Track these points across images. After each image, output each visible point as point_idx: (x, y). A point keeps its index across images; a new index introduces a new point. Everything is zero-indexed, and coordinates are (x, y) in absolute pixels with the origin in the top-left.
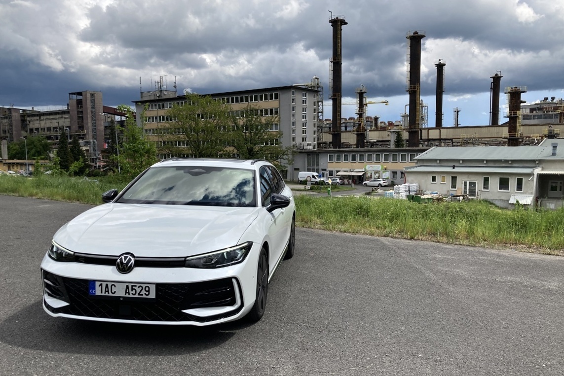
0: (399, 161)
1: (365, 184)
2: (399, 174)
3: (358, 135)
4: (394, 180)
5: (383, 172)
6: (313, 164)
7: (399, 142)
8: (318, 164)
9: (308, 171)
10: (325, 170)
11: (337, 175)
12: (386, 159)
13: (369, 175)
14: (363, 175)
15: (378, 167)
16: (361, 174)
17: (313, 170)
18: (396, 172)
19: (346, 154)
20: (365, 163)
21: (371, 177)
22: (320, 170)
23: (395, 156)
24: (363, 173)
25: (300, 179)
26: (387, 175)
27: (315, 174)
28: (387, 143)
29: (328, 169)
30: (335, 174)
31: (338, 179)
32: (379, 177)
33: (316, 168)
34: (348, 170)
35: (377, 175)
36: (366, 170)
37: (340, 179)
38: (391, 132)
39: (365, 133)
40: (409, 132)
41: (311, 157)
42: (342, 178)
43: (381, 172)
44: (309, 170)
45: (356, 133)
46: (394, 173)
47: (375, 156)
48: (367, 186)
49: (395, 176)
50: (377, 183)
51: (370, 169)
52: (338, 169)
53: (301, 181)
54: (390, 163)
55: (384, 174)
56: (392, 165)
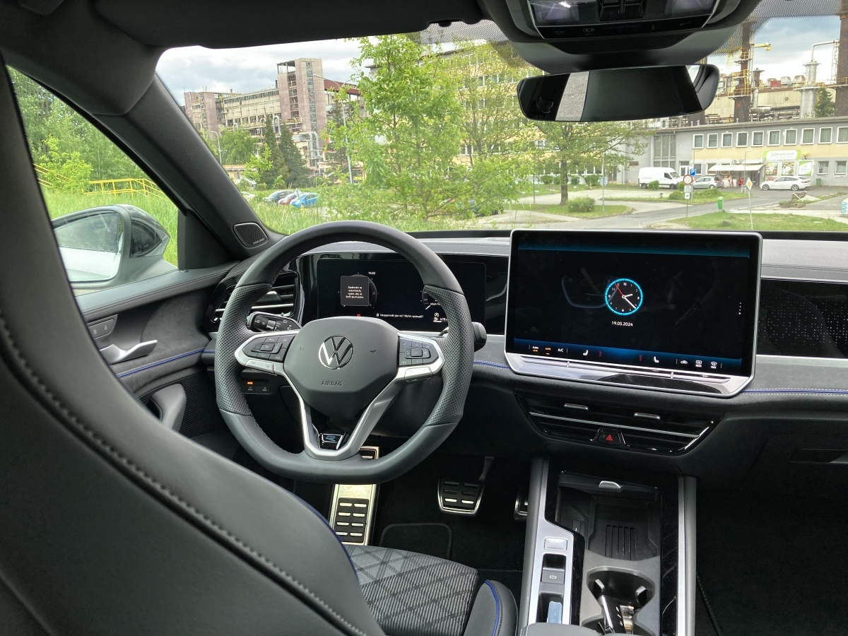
0: (834, 142)
1: (766, 185)
2: (833, 165)
3: (737, 100)
4: (822, 178)
5: (801, 163)
6: (665, 154)
7: (823, 107)
8: (673, 153)
9: (655, 166)
10: (687, 163)
11: (709, 172)
12: (808, 140)
13: (771, 169)
14: (761, 169)
15: (790, 154)
16: (756, 168)
17: (665, 164)
18: (826, 163)
19: (727, 133)
20: (765, 147)
21: (775, 173)
22: (677, 163)
23: (826, 132)
24: (761, 166)
25: (642, 181)
26: (809, 168)
27: (669, 170)
28: (790, 112)
29: (691, 162)
30: (705, 170)
31: (713, 179)
32: (791, 173)
33: (669, 160)
34: (729, 161)
35: (788, 169)
36: (765, 159)
37: (716, 179)
38: (802, 91)
39: (751, 95)
40: (837, 89)
41: (661, 140)
42: (720, 176)
43: (797, 163)
44: (656, 164)
45: (734, 96)
46: (824, 163)
47: (785, 133)
48: (769, 189)
49: (824, 168)
50: (788, 184)
51: (775, 158)
52: (711, 161)
53: (643, 184)
54: (816, 146)
55: (802, 166)
56: (818, 150)
